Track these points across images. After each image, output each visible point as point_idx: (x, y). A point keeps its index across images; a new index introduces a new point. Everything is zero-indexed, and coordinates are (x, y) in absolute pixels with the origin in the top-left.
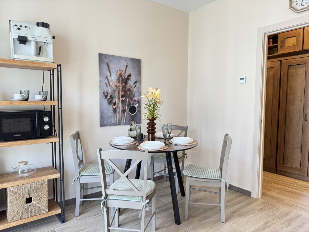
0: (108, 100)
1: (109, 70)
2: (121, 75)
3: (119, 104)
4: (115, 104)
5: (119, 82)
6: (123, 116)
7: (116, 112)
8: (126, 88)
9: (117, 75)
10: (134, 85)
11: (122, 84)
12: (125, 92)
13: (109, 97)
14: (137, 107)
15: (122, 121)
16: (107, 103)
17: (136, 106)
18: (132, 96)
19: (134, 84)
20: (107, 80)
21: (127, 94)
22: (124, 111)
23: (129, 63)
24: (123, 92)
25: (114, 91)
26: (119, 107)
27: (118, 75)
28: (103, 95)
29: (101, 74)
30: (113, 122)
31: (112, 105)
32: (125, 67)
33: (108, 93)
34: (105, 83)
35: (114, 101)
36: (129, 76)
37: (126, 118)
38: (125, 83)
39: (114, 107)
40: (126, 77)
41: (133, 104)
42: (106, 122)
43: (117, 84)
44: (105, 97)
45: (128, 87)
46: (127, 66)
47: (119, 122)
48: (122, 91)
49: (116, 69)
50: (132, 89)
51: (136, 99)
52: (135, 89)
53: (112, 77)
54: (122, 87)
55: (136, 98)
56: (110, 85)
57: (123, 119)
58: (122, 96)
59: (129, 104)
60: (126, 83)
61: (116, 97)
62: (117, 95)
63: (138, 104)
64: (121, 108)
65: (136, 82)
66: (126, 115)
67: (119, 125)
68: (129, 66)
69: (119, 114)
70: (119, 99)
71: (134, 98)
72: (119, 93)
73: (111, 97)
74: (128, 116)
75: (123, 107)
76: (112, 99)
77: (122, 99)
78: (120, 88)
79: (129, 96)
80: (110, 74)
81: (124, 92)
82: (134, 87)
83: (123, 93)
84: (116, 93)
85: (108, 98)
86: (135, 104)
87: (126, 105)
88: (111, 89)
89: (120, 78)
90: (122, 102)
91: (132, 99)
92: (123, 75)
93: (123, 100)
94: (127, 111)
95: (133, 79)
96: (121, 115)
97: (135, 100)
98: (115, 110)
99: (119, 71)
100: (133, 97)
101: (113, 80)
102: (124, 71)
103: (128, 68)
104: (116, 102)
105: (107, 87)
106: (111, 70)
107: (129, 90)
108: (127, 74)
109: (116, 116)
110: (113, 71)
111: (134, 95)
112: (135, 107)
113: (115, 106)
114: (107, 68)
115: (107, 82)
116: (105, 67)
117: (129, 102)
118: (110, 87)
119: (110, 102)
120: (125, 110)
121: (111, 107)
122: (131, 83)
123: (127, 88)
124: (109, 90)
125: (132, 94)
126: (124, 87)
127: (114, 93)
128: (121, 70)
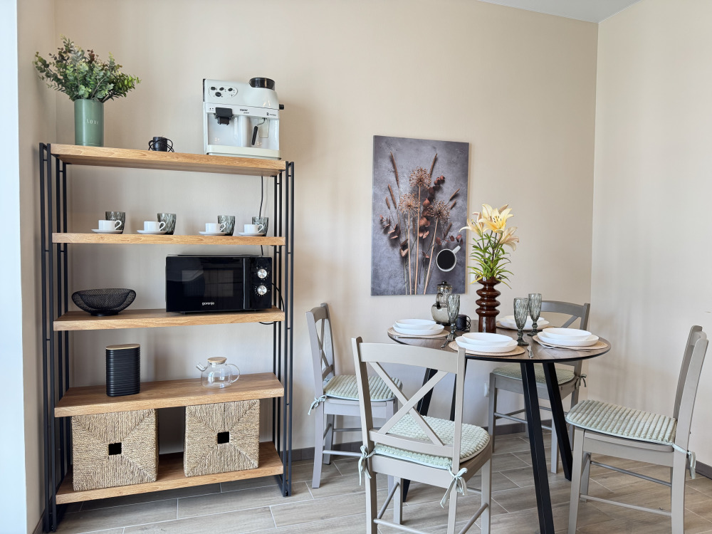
0: (390, 237)
1: (395, 172)
2: (420, 180)
3: (415, 245)
4: (404, 246)
5: (416, 197)
6: (423, 273)
7: (408, 264)
8: (432, 209)
9: (411, 182)
10: (452, 203)
11: (422, 201)
12: (428, 218)
13: (392, 230)
14: (457, 254)
15: (421, 286)
16: (388, 244)
17: (455, 251)
18: (446, 228)
19: (451, 200)
20: (388, 193)
21: (433, 223)
22: (425, 262)
23: (441, 153)
24: (425, 219)
25: (405, 217)
26: (413, 252)
27: (415, 181)
28: (380, 226)
29: (377, 181)
30: (400, 286)
31: (399, 248)
32: (431, 163)
33: (390, 222)
34: (384, 200)
35: (403, 240)
36: (441, 182)
37: (430, 279)
38: (429, 199)
39: (404, 253)
40: (432, 185)
41: (447, 246)
42: (383, 286)
43: (412, 202)
44: (383, 230)
45: (436, 207)
46: (436, 160)
47: (413, 288)
48: (421, 218)
49: (411, 169)
50: (445, 212)
51: (455, 236)
52: (453, 213)
53: (401, 185)
54: (422, 207)
55: (454, 233)
56: (394, 203)
57: (422, 281)
58: (423, 229)
59: (438, 247)
60: (432, 199)
61: (407, 231)
62: (411, 227)
63: (458, 248)
64: (419, 256)
65: (455, 196)
66: (431, 272)
67: (413, 293)
68: (440, 160)
69: (414, 268)
70: (415, 235)
71: (450, 234)
72: (414, 221)
73: (398, 231)
74: (435, 275)
75: (424, 254)
76: (399, 234)
77: (421, 235)
78: (419, 210)
79: (439, 228)
80: (397, 180)
81: (428, 219)
82: (451, 208)
83: (423, 221)
84: (409, 222)
85: (389, 233)
86: (451, 247)
87: (430, 248)
88: (397, 213)
89: (418, 187)
90: (422, 241)
91: (445, 236)
92: (425, 181)
93: (424, 237)
94: (433, 262)
95: (448, 189)
96: (419, 271)
97: (452, 238)
98: (404, 259)
99: (416, 172)
100: (449, 230)
101: (404, 194)
102: (428, 172)
103: (437, 165)
104: (409, 242)
105: (389, 208)
106: (399, 171)
107: (439, 213)
108: (434, 179)
109: (408, 273)
110: (403, 173)
111: (451, 226)
112: (452, 254)
113: (406, 251)
114: (390, 166)
115: (390, 198)
116: (386, 164)
117: (438, 241)
118: (396, 208)
119: (394, 243)
120: (429, 259)
121: (396, 253)
122: (443, 198)
123: (434, 210)
124: (394, 214)
125: (446, 223)
126: (426, 208)
127: (405, 222)
128: (421, 170)
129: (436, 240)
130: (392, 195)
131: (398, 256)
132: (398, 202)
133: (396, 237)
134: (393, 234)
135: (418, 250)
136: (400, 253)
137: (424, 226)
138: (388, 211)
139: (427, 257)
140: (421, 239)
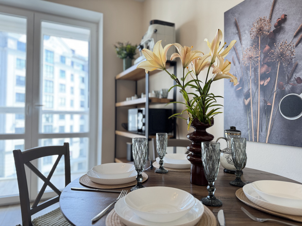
0: (236, 89)
1: (239, 33)
2: (260, 30)
3: (257, 94)
4: (247, 96)
5: (256, 47)
6: (264, 121)
7: (251, 112)
8: (273, 54)
9: (252, 35)
10: (296, 40)
11: (262, 48)
12: (269, 64)
15: (263, 134)
16: (234, 95)
18: (290, 69)
19: (295, 36)
21: (274, 68)
22: (266, 110)
24: (266, 66)
25: (247, 68)
26: (255, 100)
27: (255, 34)
30: (244, 132)
31: (243, 97)
34: (231, 59)
35: (245, 90)
37: (272, 127)
38: (269, 45)
39: (247, 102)
40: (273, 29)
41: (293, 90)
43: (252, 54)
45: (278, 50)
46: (275, 2)
47: (256, 135)
48: (262, 66)
50: (288, 53)
52: (299, 50)
54: (263, 55)
57: (264, 129)
58: (263, 77)
59: (282, 93)
61: (249, 82)
62: (253, 77)
64: (260, 104)
66: (273, 120)
67: (256, 140)
69: (256, 116)
70: (256, 84)
71: (297, 75)
72: (255, 70)
73: (242, 83)
74: (277, 124)
75: (265, 102)
76: (243, 86)
77: (262, 83)
78: (259, 59)
81: (269, 66)
82: (297, 45)
83: (264, 69)
84: (251, 73)
85: (236, 85)
86: (298, 91)
87: (272, 94)
88: (241, 67)
89: (258, 38)
90: (263, 89)
91: (289, 79)
92: (265, 28)
93: (265, 84)
94: (275, 110)
95: (292, 26)
96: (261, 119)
97: (298, 80)
98: (247, 108)
99: (255, 25)
100: (294, 71)
101: (246, 49)
102: (268, 19)
104: (251, 91)
105: (235, 65)
107: (281, 56)
109: (250, 121)
111: (297, 65)
113: (248, 100)
114: (235, 30)
115: (235, 56)
117: (280, 87)
118: (239, 63)
119: (239, 94)
120: (271, 106)
121: (240, 103)
123: (276, 54)
124: (239, 69)
125: (290, 64)
126: (266, 55)
127: (247, 74)
128: (261, 20)
129: (278, 85)
130: (236, 54)
131: (242, 104)
132: (241, 57)
133: (240, 88)
134: (238, 86)
135: (259, 98)
136: (244, 102)
137: (265, 73)
138: (234, 67)
139: (269, 104)
140: (262, 86)
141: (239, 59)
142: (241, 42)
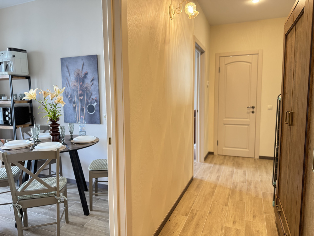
0: (69, 99)
1: (69, 72)
2: (78, 74)
3: (78, 102)
4: (74, 103)
5: (77, 81)
6: (82, 114)
7: (76, 110)
8: (83, 86)
10: (91, 83)
11: (79, 83)
12: (83, 91)
13: (69, 96)
14: (95, 106)
16: (68, 102)
18: (90, 94)
22: (82, 110)
23: (85, 61)
25: (74, 90)
27: (76, 75)
28: (65, 95)
29: (63, 76)
30: (74, 119)
31: (72, 103)
32: (82, 66)
33: (68, 93)
34: (66, 83)
35: (73, 100)
36: (86, 74)
37: (85, 117)
40: (83, 76)
41: (91, 103)
42: (68, 119)
43: (76, 84)
45: (85, 85)
46: (83, 64)
47: (79, 120)
48: (80, 90)
49: (74, 70)
50: (89, 88)
51: (94, 98)
52: (92, 88)
59: (87, 103)
60: (83, 82)
62: (76, 95)
63: (96, 103)
64: (80, 107)
65: (93, 80)
66: (85, 114)
68: (85, 64)
70: (78, 98)
71: (92, 97)
72: (77, 92)
74: (87, 116)
75: (82, 106)
78: (78, 87)
79: (87, 95)
82: (92, 85)
83: (81, 92)
86: (93, 103)
87: (84, 103)
89: (77, 77)
91: (90, 98)
92: (80, 74)
94: (86, 110)
95: (90, 77)
96: (80, 113)
98: (75, 108)
99: (76, 71)
101: (72, 81)
102: (81, 70)
103: (84, 67)
104: (76, 101)
107: (87, 88)
108: (84, 73)
109: (76, 114)
110: (71, 72)
111: (92, 93)
112: (93, 106)
113: (75, 105)
114: (67, 70)
115: (68, 83)
116: (65, 69)
118: (70, 87)
119: (70, 101)
122: (88, 82)
123: (85, 87)
124: (70, 89)
125: (90, 92)
126: (81, 86)
127: (74, 93)
128: (78, 70)
129: (86, 100)
130: (68, 82)
131: (72, 107)
132: (70, 84)
133: (71, 99)
134: (70, 98)
135: (79, 104)
136: (73, 106)
137: (81, 94)
138: (67, 88)
139: (83, 107)
140: (80, 99)
141: (69, 85)
142: (70, 76)
